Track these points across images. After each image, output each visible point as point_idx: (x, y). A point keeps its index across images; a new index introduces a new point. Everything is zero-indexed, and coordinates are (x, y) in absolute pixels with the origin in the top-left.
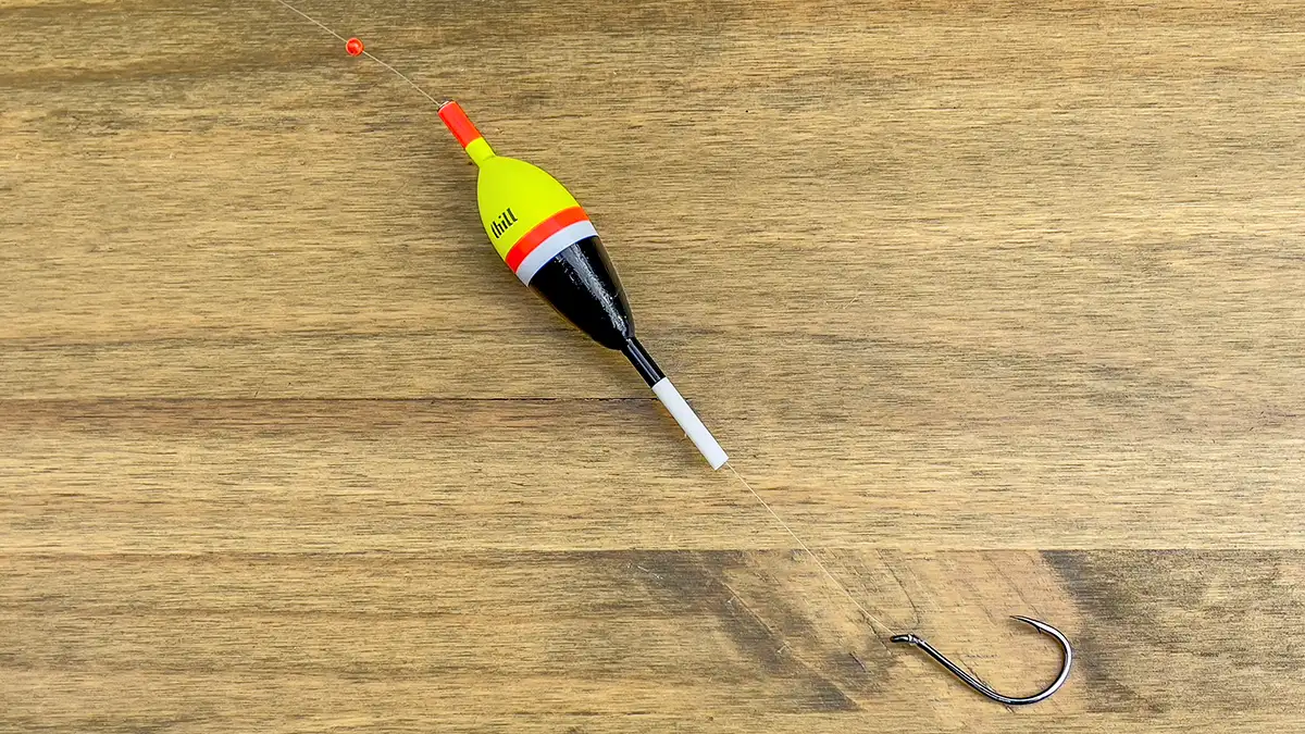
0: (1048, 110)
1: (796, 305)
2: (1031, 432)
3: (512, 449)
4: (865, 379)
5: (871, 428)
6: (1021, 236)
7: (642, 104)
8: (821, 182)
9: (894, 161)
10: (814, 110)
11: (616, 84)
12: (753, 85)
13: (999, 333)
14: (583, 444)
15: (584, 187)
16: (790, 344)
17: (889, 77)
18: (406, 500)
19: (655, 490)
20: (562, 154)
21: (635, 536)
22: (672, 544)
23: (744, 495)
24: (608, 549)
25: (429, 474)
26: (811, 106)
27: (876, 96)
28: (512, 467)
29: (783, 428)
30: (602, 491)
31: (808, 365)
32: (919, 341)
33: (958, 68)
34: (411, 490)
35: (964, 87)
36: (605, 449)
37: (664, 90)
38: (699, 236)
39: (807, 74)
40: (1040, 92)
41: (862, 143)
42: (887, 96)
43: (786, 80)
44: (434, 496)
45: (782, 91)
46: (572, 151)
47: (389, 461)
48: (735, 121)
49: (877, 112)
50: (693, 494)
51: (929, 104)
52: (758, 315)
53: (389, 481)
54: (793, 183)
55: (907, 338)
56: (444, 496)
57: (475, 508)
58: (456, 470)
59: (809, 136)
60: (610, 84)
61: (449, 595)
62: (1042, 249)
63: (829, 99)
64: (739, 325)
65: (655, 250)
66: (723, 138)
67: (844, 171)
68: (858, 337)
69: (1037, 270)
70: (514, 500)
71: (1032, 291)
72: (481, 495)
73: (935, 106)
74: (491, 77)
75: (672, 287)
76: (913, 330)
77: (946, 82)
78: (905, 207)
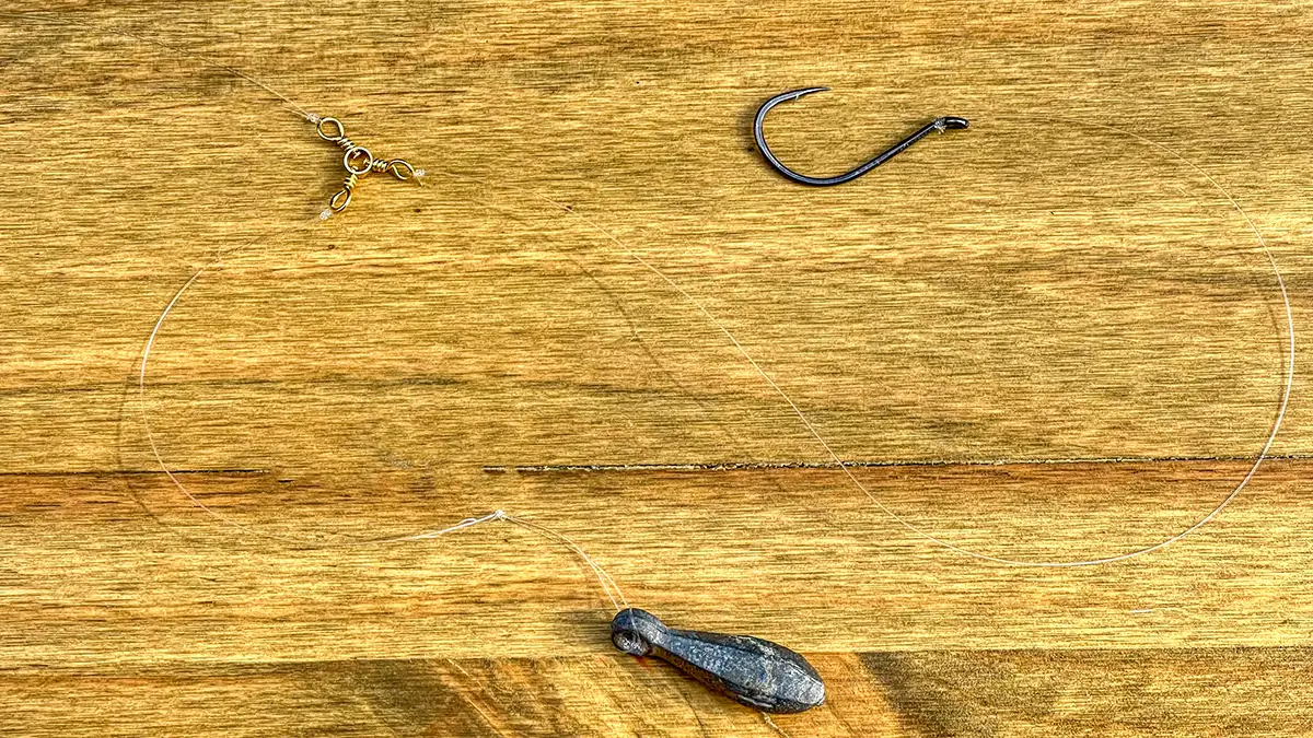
0: (881, 88)
1: (559, 346)
2: (850, 505)
3: (200, 535)
4: (646, 441)
5: (653, 503)
6: (843, 253)
7: (364, 83)
8: (592, 185)
9: (685, 158)
10: (583, 89)
11: (329, 57)
12: (505, 58)
13: (812, 380)
14: (290, 527)
15: (290, 195)
16: (553, 397)
17: (680, 46)
18: (68, 602)
19: (382, 585)
20: (261, 151)
21: (357, 643)
22: (403, 654)
23: (493, 589)
24: (322, 659)
25: (97, 569)
26: (580, 85)
27: (663, 72)
28: (200, 557)
29: (542, 504)
30: (315, 587)
31: (573, 423)
32: (714, 391)
33: (768, 34)
34: (73, 589)
35: (774, 59)
36: (318, 533)
37: (392, 64)
38: (437, 257)
39: (575, 43)
40: (870, 65)
41: (645, 134)
42: (678, 71)
43: (548, 51)
44: (103, 597)
45: (543, 66)
46: (272, 146)
47: (45, 552)
48: (482, 105)
49: (664, 92)
50: (429, 589)
51: (730, 81)
52: (511, 359)
53: (45, 578)
54: (557, 187)
55: (697, 387)
56: (115, 596)
57: (155, 611)
58: (131, 561)
59: (576, 125)
60: (322, 58)
61: (124, 720)
62: (871, 270)
63: (603, 76)
64: (487, 373)
65: (381, 276)
66: (467, 128)
67: (621, 171)
68: (637, 386)
69: (861, 298)
70: (204, 600)
71: (855, 326)
72: (162, 593)
73: (737, 85)
74: (167, 50)
75: (403, 324)
76: (704, 378)
77: (753, 52)
78: (697, 218)
